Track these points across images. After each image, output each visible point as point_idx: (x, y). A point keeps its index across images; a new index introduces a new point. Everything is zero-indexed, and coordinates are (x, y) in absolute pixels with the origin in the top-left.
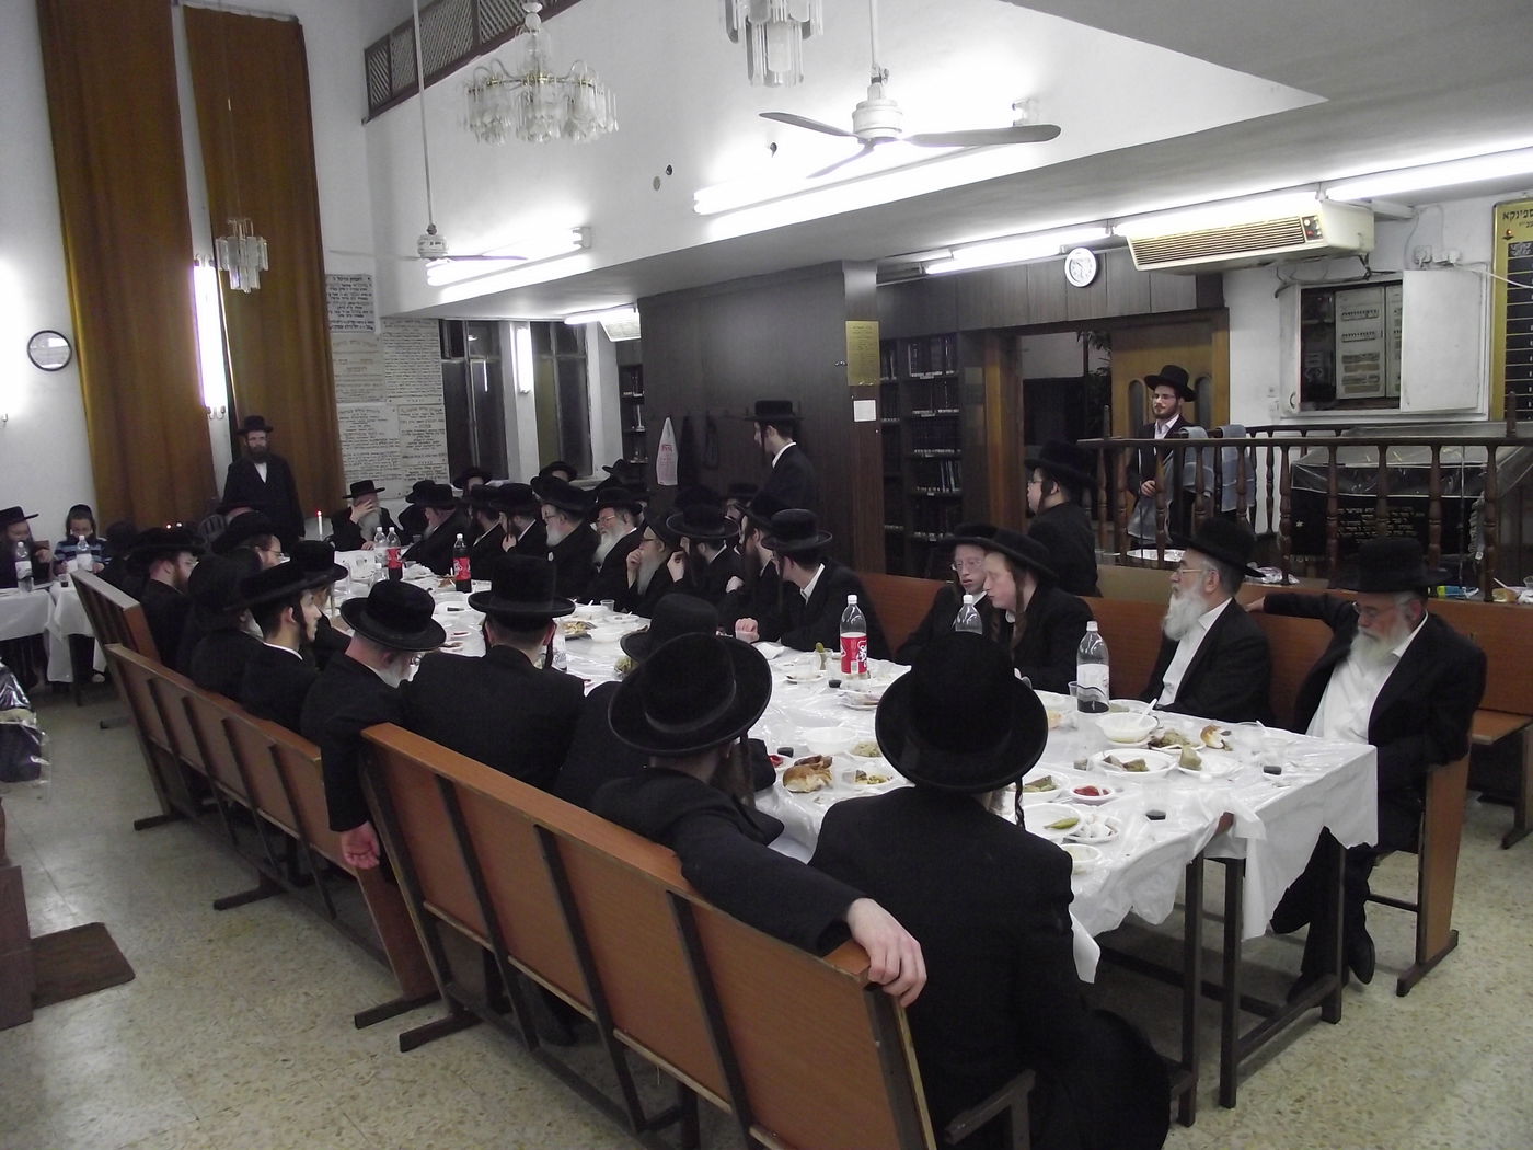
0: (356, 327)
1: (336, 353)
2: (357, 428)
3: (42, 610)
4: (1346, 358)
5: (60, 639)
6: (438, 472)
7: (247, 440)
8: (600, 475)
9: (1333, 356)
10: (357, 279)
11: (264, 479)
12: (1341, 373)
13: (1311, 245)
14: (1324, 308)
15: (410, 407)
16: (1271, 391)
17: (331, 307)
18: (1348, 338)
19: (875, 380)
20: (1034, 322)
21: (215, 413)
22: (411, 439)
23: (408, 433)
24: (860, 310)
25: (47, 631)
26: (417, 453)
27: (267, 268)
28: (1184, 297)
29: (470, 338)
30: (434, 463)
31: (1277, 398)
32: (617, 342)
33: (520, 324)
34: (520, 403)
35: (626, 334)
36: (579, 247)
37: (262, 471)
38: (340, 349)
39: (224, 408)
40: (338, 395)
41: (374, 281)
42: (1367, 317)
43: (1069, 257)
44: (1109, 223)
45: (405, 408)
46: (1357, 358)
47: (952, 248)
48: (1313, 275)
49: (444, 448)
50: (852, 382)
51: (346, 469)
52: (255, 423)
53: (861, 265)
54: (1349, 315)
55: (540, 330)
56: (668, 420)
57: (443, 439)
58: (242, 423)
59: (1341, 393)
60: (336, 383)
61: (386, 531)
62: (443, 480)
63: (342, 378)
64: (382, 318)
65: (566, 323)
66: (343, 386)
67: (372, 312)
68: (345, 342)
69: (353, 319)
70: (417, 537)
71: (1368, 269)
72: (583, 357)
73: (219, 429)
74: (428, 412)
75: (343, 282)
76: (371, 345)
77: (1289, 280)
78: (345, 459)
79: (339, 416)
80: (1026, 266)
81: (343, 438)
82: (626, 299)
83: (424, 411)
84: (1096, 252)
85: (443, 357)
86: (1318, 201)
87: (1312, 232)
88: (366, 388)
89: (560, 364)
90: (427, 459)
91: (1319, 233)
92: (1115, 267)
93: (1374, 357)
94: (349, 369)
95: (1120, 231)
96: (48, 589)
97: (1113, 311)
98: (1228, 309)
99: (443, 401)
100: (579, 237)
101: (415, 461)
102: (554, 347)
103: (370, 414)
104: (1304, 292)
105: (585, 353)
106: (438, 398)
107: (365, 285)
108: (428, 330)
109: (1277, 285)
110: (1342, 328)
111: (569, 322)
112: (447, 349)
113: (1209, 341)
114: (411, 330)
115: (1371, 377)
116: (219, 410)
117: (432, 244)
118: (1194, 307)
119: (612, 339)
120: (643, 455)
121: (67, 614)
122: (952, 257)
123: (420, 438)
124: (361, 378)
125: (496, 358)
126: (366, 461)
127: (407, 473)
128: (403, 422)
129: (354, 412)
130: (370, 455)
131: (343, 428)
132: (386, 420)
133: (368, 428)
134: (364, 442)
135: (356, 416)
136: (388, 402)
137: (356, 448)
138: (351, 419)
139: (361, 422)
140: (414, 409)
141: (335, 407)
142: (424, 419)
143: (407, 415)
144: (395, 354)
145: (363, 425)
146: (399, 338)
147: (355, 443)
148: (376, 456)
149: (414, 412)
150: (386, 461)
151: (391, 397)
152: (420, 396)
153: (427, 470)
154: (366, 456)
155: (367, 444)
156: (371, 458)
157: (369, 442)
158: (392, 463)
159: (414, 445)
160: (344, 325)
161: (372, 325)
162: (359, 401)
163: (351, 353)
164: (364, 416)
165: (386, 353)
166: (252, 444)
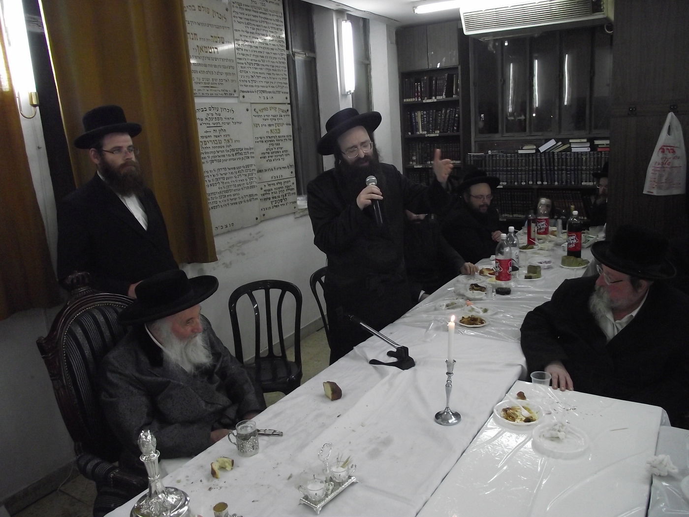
2: (212, 134)
6: (288, 188)
7: (102, 153)
15: (261, 107)
22: (264, 147)
23: (261, 140)
26: (269, 165)
49: (290, 160)
57: (289, 146)
72: (367, 62)
74: (277, 113)
76: (222, 17)
83: (273, 112)
88: (219, 77)
99: (288, 100)
101: (268, 176)
103: (224, 114)
105: (369, 58)
106: (283, 97)
123: (271, 147)
124: (210, 62)
125: (312, 55)
126: (223, 178)
127: (263, 192)
128: (257, 125)
129: (208, 112)
130: (228, 171)
131: (201, 130)
132: (240, 123)
133: (223, 133)
134: (220, 154)
135: (210, 116)
136: (241, 98)
137: (212, 161)
138: (204, 121)
139: (216, 125)
140: (266, 109)
141: (193, 100)
142: (274, 122)
143: (261, 116)
144: (245, 34)
145: (217, 129)
146: (247, 12)
147: (211, 155)
148: (233, 171)
149: (265, 113)
150: (243, 177)
151: (243, 92)
152: (270, 92)
153: (279, 186)
154: (223, 172)
155: (224, 156)
156: (227, 176)
157: (225, 153)
158: (248, 181)
159: (267, 155)
162: (211, 95)
163: (200, 24)
164: (219, 117)
165: (237, 30)
166: (117, 160)
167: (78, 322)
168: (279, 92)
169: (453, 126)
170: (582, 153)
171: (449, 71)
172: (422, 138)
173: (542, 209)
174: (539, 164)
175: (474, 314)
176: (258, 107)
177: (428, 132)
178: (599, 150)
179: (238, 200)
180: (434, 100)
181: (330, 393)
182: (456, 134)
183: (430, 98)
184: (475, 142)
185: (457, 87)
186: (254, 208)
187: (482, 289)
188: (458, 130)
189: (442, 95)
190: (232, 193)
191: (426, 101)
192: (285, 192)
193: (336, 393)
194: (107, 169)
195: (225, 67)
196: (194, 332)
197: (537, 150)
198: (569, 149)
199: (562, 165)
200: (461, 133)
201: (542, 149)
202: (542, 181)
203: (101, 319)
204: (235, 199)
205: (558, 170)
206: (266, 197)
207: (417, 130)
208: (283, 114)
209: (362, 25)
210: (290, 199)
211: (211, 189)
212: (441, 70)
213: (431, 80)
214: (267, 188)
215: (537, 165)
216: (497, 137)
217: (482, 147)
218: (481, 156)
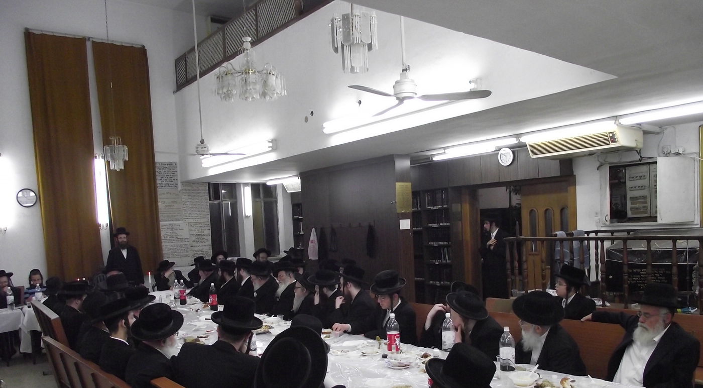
0: (169, 186)
1: (160, 198)
2: (168, 233)
3: (18, 319)
4: (631, 198)
5: (26, 332)
6: (207, 253)
7: (118, 239)
8: (283, 255)
9: (625, 197)
10: (170, 164)
11: (125, 257)
12: (629, 205)
13: (613, 145)
14: (620, 175)
15: (194, 224)
16: (597, 214)
17: (158, 178)
18: (632, 189)
19: (410, 210)
20: (484, 182)
21: (103, 227)
22: (194, 238)
23: (193, 235)
24: (403, 177)
25: (20, 328)
26: (197, 245)
27: (127, 160)
28: (554, 171)
29: (223, 191)
30: (205, 249)
31: (600, 218)
32: (291, 193)
33: (246, 184)
34: (245, 221)
35: (295, 189)
36: (271, 149)
37: (125, 253)
38: (163, 196)
39: (107, 224)
40: (161, 218)
41: (178, 165)
42: (641, 179)
43: (501, 152)
44: (518, 136)
45: (192, 224)
46: (636, 198)
47: (445, 148)
48: (615, 160)
49: (210, 242)
50: (399, 211)
51: (164, 252)
52: (121, 231)
53: (403, 156)
54: (633, 178)
55: (256, 188)
56: (313, 229)
57: (210, 238)
58: (115, 231)
59: (630, 214)
60: (160, 212)
61: (179, 282)
62: (208, 256)
63: (163, 210)
64: (182, 182)
65: (267, 184)
66: (163, 214)
67: (177, 180)
68: (164, 194)
69: (168, 183)
70: (196, 284)
71: (641, 156)
72: (275, 200)
73: (105, 234)
74: (203, 226)
75: (164, 166)
76: (176, 195)
77: (603, 162)
78: (163, 248)
79: (161, 227)
80: (480, 156)
81: (163, 238)
82: (295, 173)
83: (201, 225)
84: (513, 150)
85: (210, 200)
86: (615, 125)
87: (613, 139)
88: (173, 215)
89: (265, 203)
90: (202, 248)
91: (616, 140)
92: (521, 157)
93: (644, 197)
94: (167, 206)
95: (523, 139)
96: (22, 309)
97: (521, 177)
98: (575, 175)
99: (210, 221)
100: (271, 144)
101: (196, 249)
102: (262, 196)
103: (175, 227)
104: (610, 167)
105: (276, 198)
106: (207, 219)
107: (174, 167)
108: (203, 188)
109: (598, 164)
110: (629, 184)
111: (268, 184)
112: (211, 197)
113: (567, 191)
114: (195, 188)
115: (644, 207)
116: (105, 225)
117: (202, 148)
118: (559, 174)
119: (288, 192)
120: (303, 246)
121: (30, 321)
122: (445, 153)
123: (199, 238)
124: (171, 210)
128: (192, 230)
129: (166, 226)
130: (176, 246)
131: (163, 233)
132: (183, 230)
133: (174, 233)
134: (172, 240)
135: (168, 227)
136: (184, 221)
137: (167, 243)
138: (164, 229)
139: (171, 230)
140: (196, 224)
141: (159, 223)
142: (200, 229)
143: (193, 227)
145: (172, 232)
146: (189, 191)
147: (166, 240)
148: (178, 246)
149: (196, 226)
150: (183, 248)
151: (185, 219)
152: (198, 218)
153: (202, 252)
154: (171, 246)
157: (175, 240)
158: (185, 250)
159: (196, 241)
160: (164, 185)
161: (177, 186)
162: (170, 221)
163: (167, 198)
164: (173, 228)
165: (183, 198)
166: (120, 240)
168: (204, 218)
172: (297, 235)
186: (188, 260)
190: (177, 253)
204: (178, 256)
208: (206, 226)
214: (195, 253)
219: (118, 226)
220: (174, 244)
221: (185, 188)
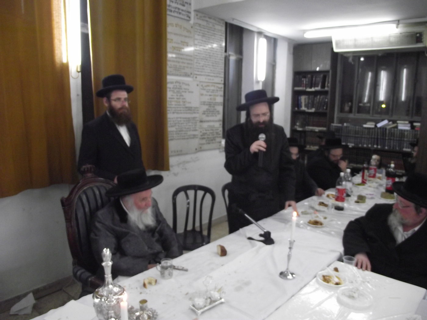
0: (180, 13)
2: (175, 97)
6: (217, 133)
7: (109, 102)
11: (128, 142)
15: (206, 84)
22: (205, 108)
23: (204, 103)
33: (260, 33)
34: (255, 87)
40: (168, 68)
49: (220, 117)
57: (220, 109)
64: (195, 11)
67: (190, 4)
68: (172, 24)
74: (215, 89)
76: (188, 31)
83: (212, 88)
85: (226, 51)
88: (183, 65)
90: (211, 124)
99: (223, 82)
103: (183, 86)
106: (220, 80)
123: (210, 108)
125: (240, 57)
126: (179, 123)
127: (201, 134)
128: (202, 95)
129: (174, 84)
130: (182, 119)
131: (169, 94)
132: (192, 92)
133: (182, 97)
134: (179, 109)
135: (175, 87)
136: (194, 78)
137: (174, 113)
138: (172, 89)
139: (178, 92)
140: (208, 86)
141: (166, 77)
142: (212, 94)
143: (204, 89)
144: (201, 42)
145: (179, 94)
146: (204, 30)
147: (173, 109)
148: (185, 120)
149: (208, 88)
150: (191, 124)
151: (196, 74)
152: (212, 76)
153: (212, 131)
154: (179, 119)
155: (181, 110)
156: (182, 122)
157: (182, 109)
158: (194, 126)
159: (206, 113)
160: (173, 10)
161: (189, 14)
162: (177, 75)
163: (175, 34)
164: (180, 88)
165: (196, 39)
166: (117, 105)
167: (85, 192)
168: (217, 77)
169: (324, 106)
170: (405, 131)
171: (324, 73)
172: (304, 113)
173: (373, 162)
174: (376, 134)
175: (318, 219)
176: (204, 84)
177: (308, 109)
178: (416, 129)
179: (186, 137)
180: (313, 89)
181: (220, 252)
182: (325, 111)
183: (311, 88)
184: (337, 117)
185: (328, 83)
186: (195, 143)
187: (326, 205)
188: (326, 109)
189: (318, 86)
190: (183, 132)
191: (309, 90)
192: (215, 136)
193: (223, 252)
194: (112, 110)
195: (187, 59)
196: (147, 206)
197: (376, 126)
198: (397, 127)
199: (391, 136)
200: (328, 111)
201: (379, 125)
202: (377, 145)
203: (97, 192)
204: (185, 136)
205: (388, 139)
206: (203, 137)
207: (301, 107)
208: (219, 89)
209: (273, 42)
210: (218, 140)
211: (171, 129)
212: (320, 72)
213: (312, 77)
214: (205, 132)
215: (375, 135)
216: (351, 116)
217: (341, 121)
218: (339, 127)
219: (104, 75)
220: (180, 115)
221: (200, 22)
